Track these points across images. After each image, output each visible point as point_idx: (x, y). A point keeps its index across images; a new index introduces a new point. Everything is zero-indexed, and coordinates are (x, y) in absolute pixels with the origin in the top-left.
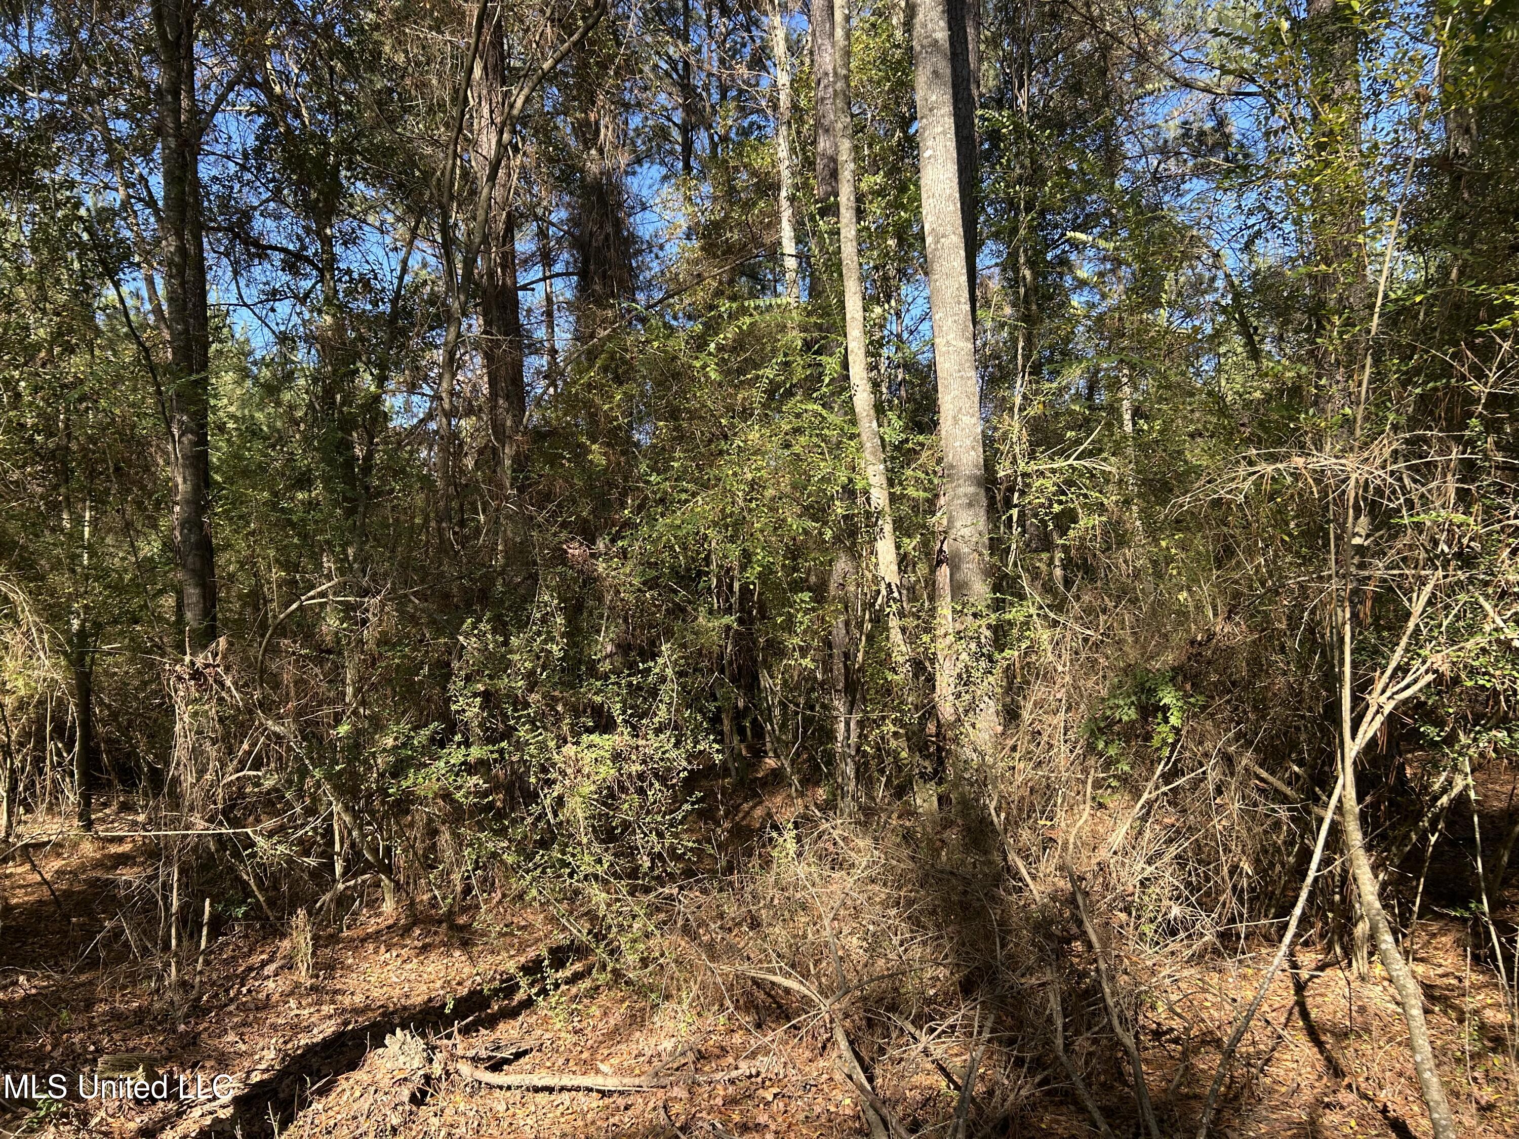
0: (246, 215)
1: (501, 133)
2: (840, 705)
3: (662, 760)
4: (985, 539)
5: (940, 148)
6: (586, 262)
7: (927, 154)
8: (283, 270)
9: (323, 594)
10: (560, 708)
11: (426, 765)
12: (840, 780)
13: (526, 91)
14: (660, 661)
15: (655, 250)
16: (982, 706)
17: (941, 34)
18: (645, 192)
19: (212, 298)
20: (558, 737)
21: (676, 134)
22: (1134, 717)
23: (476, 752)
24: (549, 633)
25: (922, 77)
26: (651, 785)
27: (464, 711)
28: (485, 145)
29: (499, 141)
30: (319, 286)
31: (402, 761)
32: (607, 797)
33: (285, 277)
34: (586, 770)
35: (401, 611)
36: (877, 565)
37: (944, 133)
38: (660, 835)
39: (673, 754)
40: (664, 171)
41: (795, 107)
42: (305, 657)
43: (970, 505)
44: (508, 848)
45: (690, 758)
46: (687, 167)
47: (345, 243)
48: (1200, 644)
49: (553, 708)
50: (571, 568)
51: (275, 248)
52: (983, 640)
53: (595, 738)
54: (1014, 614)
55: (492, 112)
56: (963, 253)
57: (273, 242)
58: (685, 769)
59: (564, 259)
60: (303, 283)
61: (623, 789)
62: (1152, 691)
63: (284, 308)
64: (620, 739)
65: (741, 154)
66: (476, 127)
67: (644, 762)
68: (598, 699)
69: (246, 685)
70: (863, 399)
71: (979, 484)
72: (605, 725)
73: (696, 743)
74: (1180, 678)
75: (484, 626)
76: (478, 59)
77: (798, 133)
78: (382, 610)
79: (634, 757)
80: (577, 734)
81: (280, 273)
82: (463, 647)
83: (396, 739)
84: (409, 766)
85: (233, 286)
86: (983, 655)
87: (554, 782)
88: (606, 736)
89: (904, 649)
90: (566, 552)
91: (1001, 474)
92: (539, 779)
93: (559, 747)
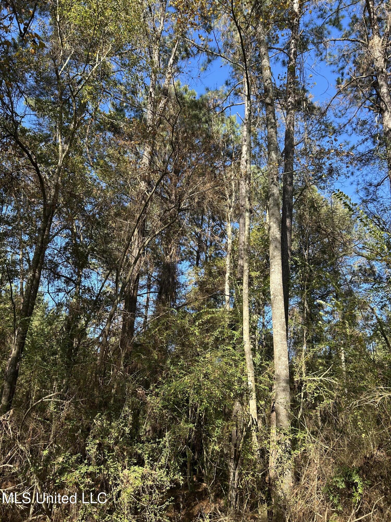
0: (57, 265)
1: (140, 250)
2: (232, 464)
3: (161, 481)
4: (289, 404)
5: (277, 268)
6: (161, 289)
7: (272, 270)
8: (64, 283)
9: (50, 398)
10: (125, 453)
11: (72, 472)
12: (229, 498)
13: (149, 239)
14: (165, 439)
15: (184, 287)
16: (286, 473)
17: (278, 235)
18: (183, 269)
19: (40, 289)
20: (123, 465)
21: (195, 253)
22: (344, 487)
23: (91, 469)
24: (126, 422)
25: (271, 248)
26: (155, 491)
27: (90, 450)
28: (135, 253)
29: (139, 253)
30: (74, 289)
31: (64, 468)
32: (136, 494)
33: (64, 285)
34: (131, 482)
35: (76, 408)
36: (249, 409)
37: (278, 264)
38: (155, 515)
39: (165, 479)
40: (190, 264)
41: (233, 250)
42: (39, 420)
43: (284, 390)
44: (96, 512)
45: (172, 481)
46: (197, 264)
47: (85, 278)
48: (368, 458)
49: (123, 453)
50: (138, 398)
51: (63, 276)
52: (287, 445)
53: (136, 468)
54: (300, 435)
55: (138, 244)
56: (283, 302)
57: (63, 274)
58: (168, 486)
59: (155, 287)
60: (69, 288)
61: (144, 492)
62: (350, 476)
63: (61, 294)
64: (146, 469)
65: (214, 262)
66: (133, 248)
67: (153, 481)
68: (140, 452)
69: (15, 429)
70: (247, 346)
71: (287, 383)
72: (141, 463)
73: (174, 475)
74: (361, 472)
75: (103, 417)
76: (136, 229)
77: (233, 257)
78: (69, 406)
79: (150, 478)
80: (130, 465)
81: (63, 284)
82: (95, 424)
83: (63, 458)
84: (66, 471)
85: (47, 286)
86: (287, 451)
87: (118, 485)
88: (141, 468)
89: (257, 444)
90: (137, 391)
91: (296, 380)
92: (112, 483)
93: (122, 470)
